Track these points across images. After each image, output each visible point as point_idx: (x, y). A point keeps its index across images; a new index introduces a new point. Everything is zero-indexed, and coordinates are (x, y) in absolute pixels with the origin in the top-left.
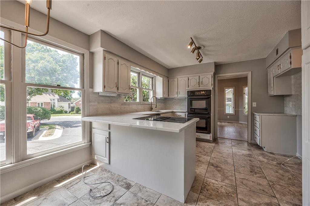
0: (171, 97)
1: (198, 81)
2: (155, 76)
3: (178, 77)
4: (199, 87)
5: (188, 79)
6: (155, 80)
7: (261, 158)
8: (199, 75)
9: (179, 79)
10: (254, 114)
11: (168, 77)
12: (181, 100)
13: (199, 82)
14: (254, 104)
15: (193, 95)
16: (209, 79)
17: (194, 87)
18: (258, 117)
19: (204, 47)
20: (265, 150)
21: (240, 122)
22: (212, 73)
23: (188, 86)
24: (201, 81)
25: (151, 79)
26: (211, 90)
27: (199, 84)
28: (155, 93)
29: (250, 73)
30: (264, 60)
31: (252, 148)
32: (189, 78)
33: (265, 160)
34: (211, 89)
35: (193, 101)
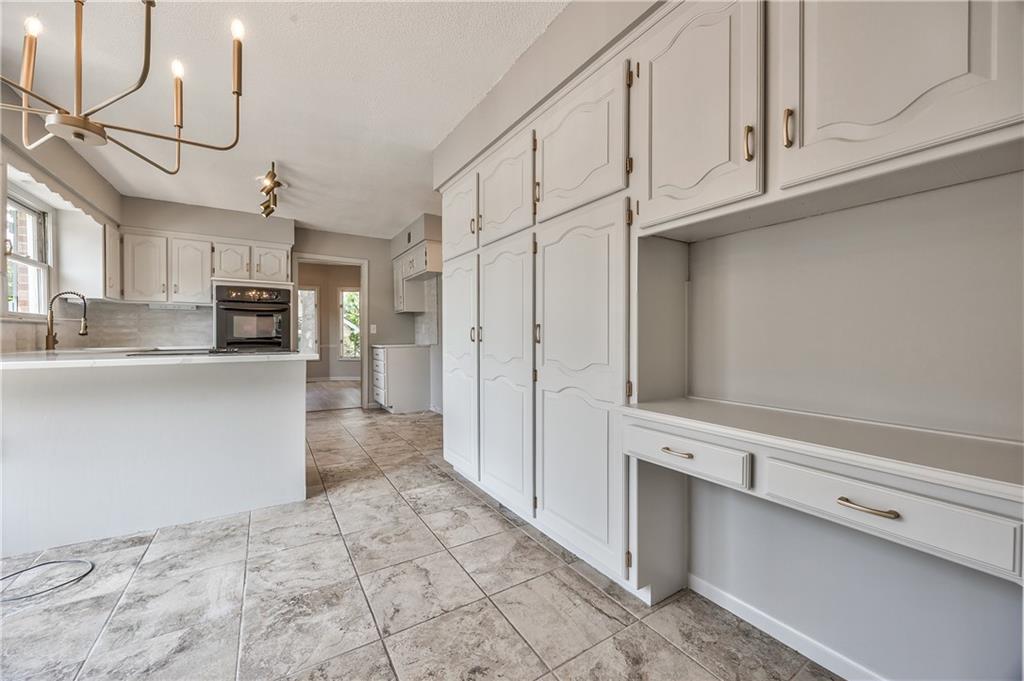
0: (131, 297)
1: (246, 260)
2: (56, 211)
3: (170, 234)
4: (250, 278)
5: (213, 250)
6: (56, 224)
7: (390, 423)
8: (251, 243)
9: (175, 244)
10: (373, 348)
11: (118, 226)
12: (176, 313)
13: (250, 264)
14: (374, 329)
15: (231, 302)
16: (280, 261)
17: (233, 272)
18: (381, 353)
19: (289, 185)
20: (392, 411)
21: (332, 378)
22: (289, 248)
23: (213, 270)
24: (255, 261)
25: (30, 221)
26: (289, 291)
27: (250, 270)
28: (54, 275)
29: (366, 262)
30: (388, 243)
31: (373, 415)
32: (215, 245)
33: (397, 423)
34: (291, 288)
35: (236, 318)
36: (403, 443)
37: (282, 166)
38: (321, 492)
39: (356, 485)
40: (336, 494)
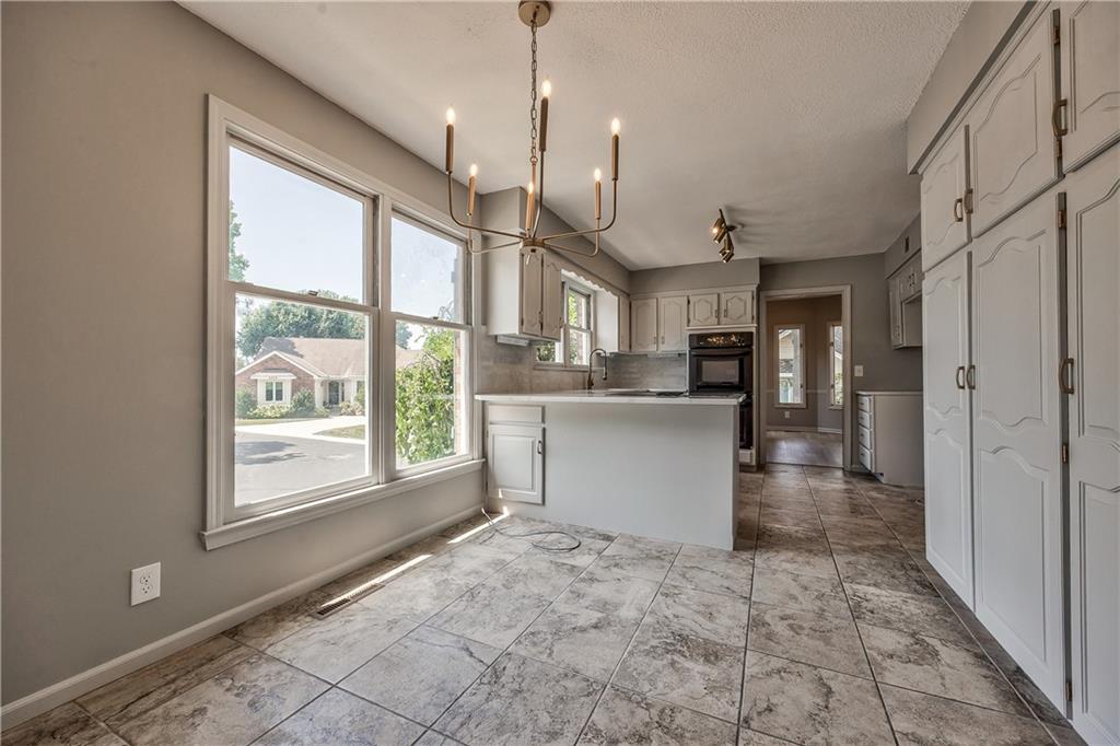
0: (638, 350)
1: (715, 308)
2: (595, 292)
3: (659, 295)
4: (719, 324)
5: (689, 302)
6: (595, 301)
7: (874, 494)
8: (717, 290)
9: (663, 302)
10: (858, 395)
11: (628, 295)
12: (666, 360)
13: (718, 311)
14: (859, 371)
15: (702, 348)
16: (745, 303)
17: (704, 321)
18: (866, 403)
19: (743, 225)
20: (883, 480)
21: (820, 429)
22: (754, 288)
23: (689, 321)
24: (723, 307)
25: (583, 301)
26: (752, 333)
27: (718, 317)
28: (594, 338)
29: (849, 288)
30: (881, 257)
31: (854, 480)
32: (691, 298)
33: (883, 497)
34: (754, 330)
35: (704, 363)
36: (879, 524)
37: (730, 209)
38: (751, 548)
39: (791, 554)
40: (765, 556)
